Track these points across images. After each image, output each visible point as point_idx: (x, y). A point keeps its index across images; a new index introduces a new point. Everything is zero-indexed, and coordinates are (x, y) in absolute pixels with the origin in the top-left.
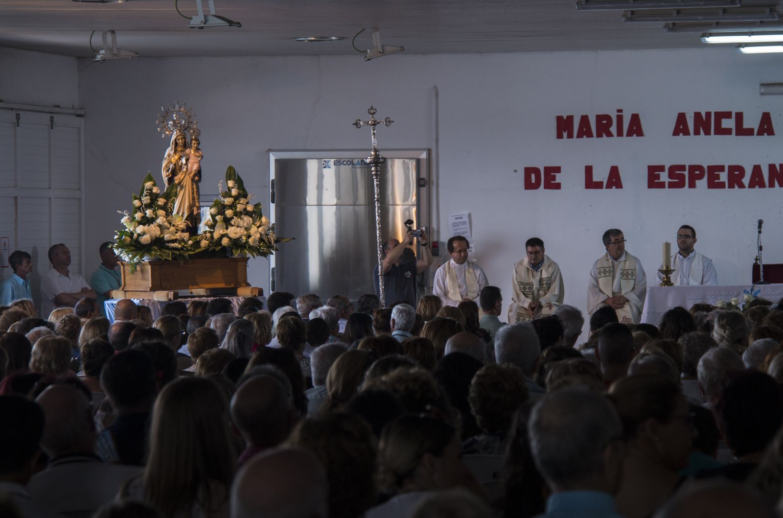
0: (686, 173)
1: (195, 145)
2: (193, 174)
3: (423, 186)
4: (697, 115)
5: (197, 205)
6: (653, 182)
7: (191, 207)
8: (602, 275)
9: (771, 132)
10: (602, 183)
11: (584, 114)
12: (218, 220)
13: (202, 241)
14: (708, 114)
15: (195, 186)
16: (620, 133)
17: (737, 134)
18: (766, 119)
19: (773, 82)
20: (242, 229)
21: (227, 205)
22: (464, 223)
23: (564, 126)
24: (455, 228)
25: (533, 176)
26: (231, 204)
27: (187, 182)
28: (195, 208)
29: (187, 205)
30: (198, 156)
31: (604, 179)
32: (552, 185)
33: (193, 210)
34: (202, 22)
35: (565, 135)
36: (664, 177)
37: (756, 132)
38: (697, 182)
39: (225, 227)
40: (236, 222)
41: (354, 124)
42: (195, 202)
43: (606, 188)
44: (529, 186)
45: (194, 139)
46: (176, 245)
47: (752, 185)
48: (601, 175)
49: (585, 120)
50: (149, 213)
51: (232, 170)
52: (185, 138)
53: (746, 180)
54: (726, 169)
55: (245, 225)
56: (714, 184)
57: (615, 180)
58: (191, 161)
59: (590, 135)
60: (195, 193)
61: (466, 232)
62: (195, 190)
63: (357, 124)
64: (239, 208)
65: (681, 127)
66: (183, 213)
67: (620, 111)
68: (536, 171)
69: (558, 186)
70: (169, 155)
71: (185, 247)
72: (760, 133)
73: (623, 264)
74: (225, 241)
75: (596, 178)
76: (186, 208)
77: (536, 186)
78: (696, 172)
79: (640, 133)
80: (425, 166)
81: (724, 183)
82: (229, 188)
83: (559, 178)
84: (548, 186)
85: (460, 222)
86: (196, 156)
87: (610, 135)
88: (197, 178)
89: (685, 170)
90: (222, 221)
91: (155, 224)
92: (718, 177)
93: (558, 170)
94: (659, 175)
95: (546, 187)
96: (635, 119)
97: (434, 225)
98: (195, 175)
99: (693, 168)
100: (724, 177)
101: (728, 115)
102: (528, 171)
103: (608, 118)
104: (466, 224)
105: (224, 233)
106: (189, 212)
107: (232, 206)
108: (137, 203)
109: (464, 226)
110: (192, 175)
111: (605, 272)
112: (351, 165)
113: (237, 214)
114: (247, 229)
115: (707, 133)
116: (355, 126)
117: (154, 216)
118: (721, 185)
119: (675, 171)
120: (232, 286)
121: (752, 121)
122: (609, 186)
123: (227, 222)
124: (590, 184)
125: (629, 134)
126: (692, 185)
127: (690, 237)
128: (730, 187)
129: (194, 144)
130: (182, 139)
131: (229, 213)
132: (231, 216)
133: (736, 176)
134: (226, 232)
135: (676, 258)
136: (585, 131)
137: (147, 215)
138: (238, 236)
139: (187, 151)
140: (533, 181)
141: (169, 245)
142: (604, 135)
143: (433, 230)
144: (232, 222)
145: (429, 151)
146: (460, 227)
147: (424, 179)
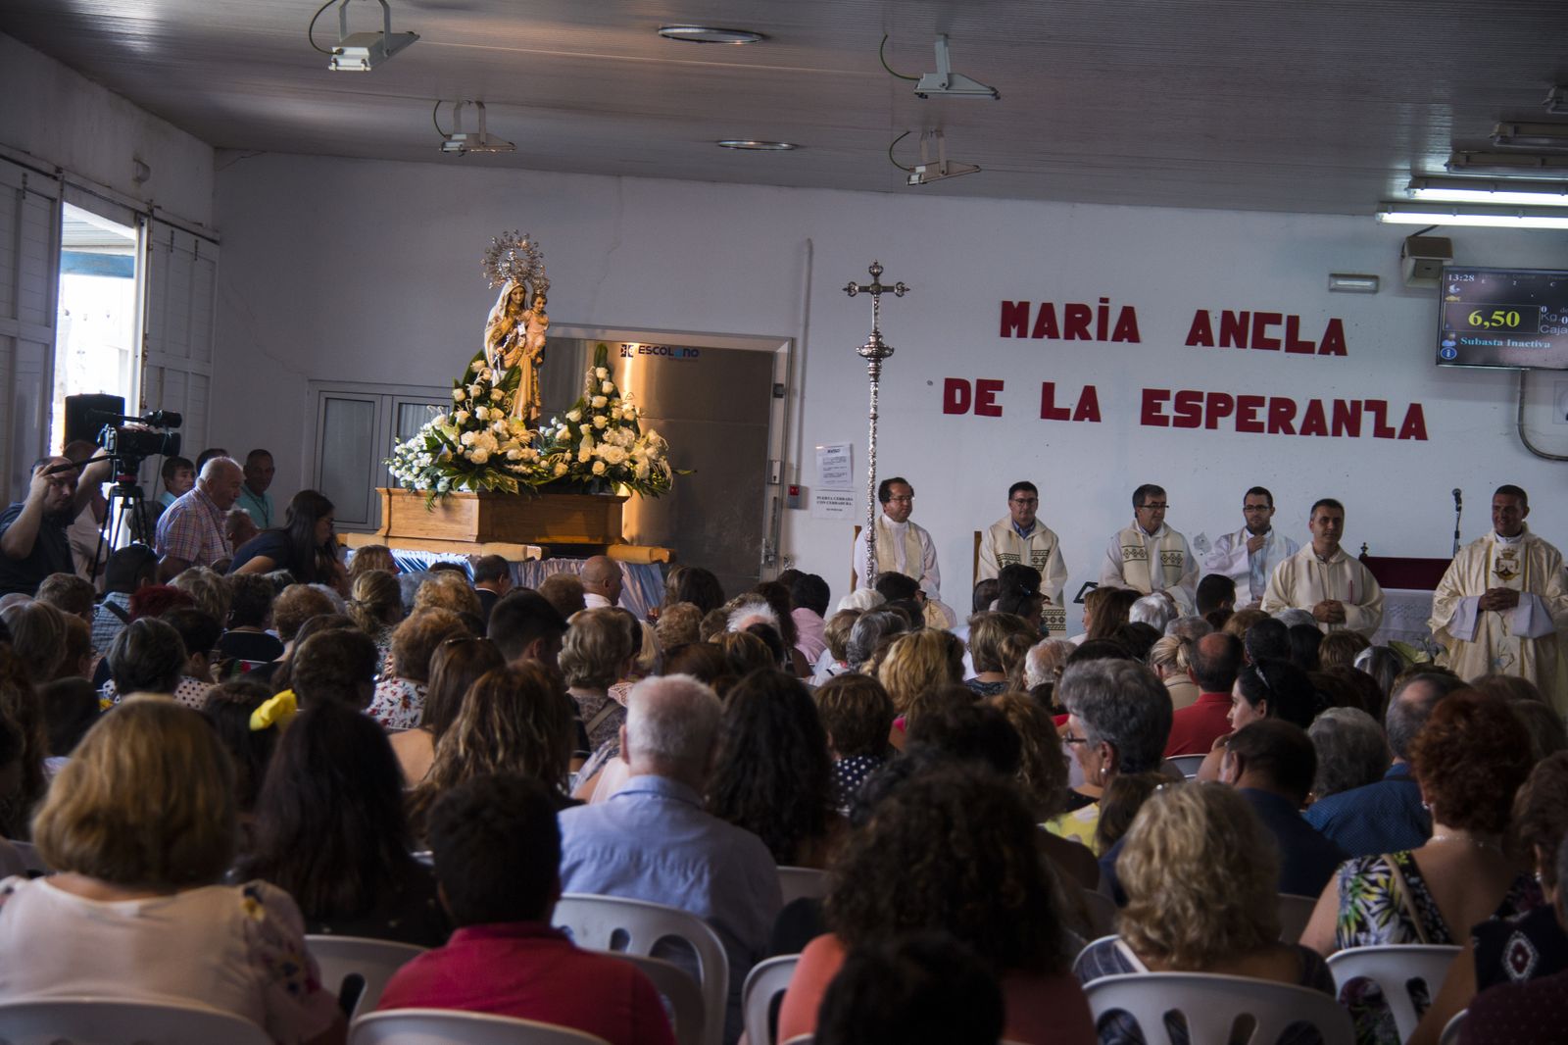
0: (1203, 405)
1: (541, 305)
2: (535, 352)
3: (781, 396)
4: (1227, 316)
5: (538, 403)
6: (1151, 415)
7: (528, 406)
8: (1131, 557)
9: (1341, 350)
10: (1068, 410)
11: (1047, 301)
12: (582, 431)
13: (558, 465)
14: (1245, 315)
16: (1102, 335)
17: (1288, 349)
18: (1335, 329)
19: (1351, 273)
20: (623, 448)
21: (596, 409)
22: (842, 459)
23: (1013, 317)
24: (827, 466)
25: (958, 393)
26: (602, 406)
28: (534, 410)
29: (523, 401)
30: (543, 324)
31: (1071, 405)
32: (988, 408)
33: (531, 412)
34: (944, 85)
35: (1014, 331)
36: (1168, 408)
37: (1317, 348)
38: (1220, 420)
39: (595, 444)
40: (612, 437)
41: (845, 290)
42: (534, 398)
43: (1075, 419)
44: (950, 407)
45: (540, 295)
46: (521, 468)
47: (1306, 430)
48: (1067, 398)
49: (1047, 310)
50: (481, 412)
51: (603, 351)
52: (525, 293)
53: (1297, 423)
54: (1267, 403)
55: (626, 442)
56: (1246, 424)
57: (1088, 407)
58: (532, 330)
59: (1054, 335)
61: (843, 474)
62: (536, 379)
63: (849, 290)
64: (616, 411)
65: (1199, 332)
67: (1104, 300)
68: (964, 385)
69: (997, 412)
70: (497, 319)
71: (538, 473)
72: (1324, 350)
73: (1162, 543)
74: (599, 468)
75: (1058, 404)
76: (521, 407)
77: (962, 409)
78: (1219, 405)
79: (1134, 337)
80: (785, 365)
81: (1262, 424)
82: (599, 380)
83: (999, 399)
84: (982, 410)
85: (837, 458)
86: (540, 323)
87: (1085, 336)
88: (540, 360)
89: (1201, 401)
90: (589, 434)
91: (490, 431)
92: (1253, 414)
93: (998, 385)
94: (1160, 404)
95: (978, 412)
96: (1128, 314)
97: (793, 459)
98: (537, 355)
99: (1214, 398)
100: (1262, 415)
101: (1275, 319)
102: (951, 385)
103: (1084, 310)
104: (845, 461)
105: (594, 454)
107: (604, 410)
108: (458, 394)
109: (842, 464)
110: (533, 354)
111: (1135, 553)
112: (667, 355)
113: (613, 423)
114: (628, 449)
115: (1241, 344)
116: (846, 293)
117: (488, 419)
118: (1258, 428)
119: (1185, 400)
120: (599, 542)
121: (1312, 331)
122: (1079, 417)
123: (597, 435)
124: (1050, 411)
125: (1117, 338)
126: (1212, 424)
127: (1266, 508)
128: (1270, 432)
129: (539, 303)
130: (521, 293)
131: (600, 421)
132: (603, 427)
133: (1281, 415)
134: (596, 452)
135: (1241, 537)
136: (1046, 327)
137: (478, 416)
138: (619, 460)
139: (527, 313)
140: (958, 400)
141: (512, 467)
142: (1077, 336)
143: (791, 468)
144: (605, 437)
145: (793, 342)
146: (835, 465)
147: (782, 385)
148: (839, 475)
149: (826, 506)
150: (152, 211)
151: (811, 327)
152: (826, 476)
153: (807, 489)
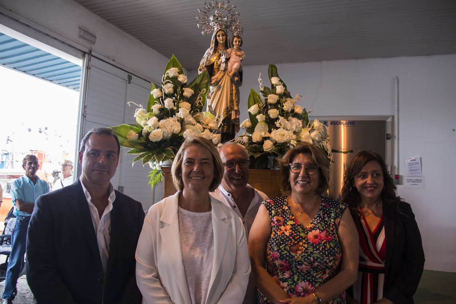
1: (238, 43)
2: (232, 72)
3: (389, 139)
5: (236, 108)
7: (228, 110)
12: (259, 120)
15: (234, 88)
20: (290, 132)
21: (271, 104)
22: (417, 163)
24: (411, 167)
26: (275, 102)
27: (226, 82)
28: (233, 113)
29: (224, 106)
30: (239, 56)
33: (231, 115)
39: (268, 129)
40: (283, 124)
42: (233, 105)
45: (236, 37)
50: (168, 103)
52: (227, 35)
55: (294, 127)
58: (232, 60)
60: (234, 95)
61: (418, 170)
62: (234, 92)
64: (287, 106)
66: (219, 117)
74: (268, 146)
76: (223, 111)
80: (390, 126)
82: (272, 85)
85: (415, 163)
86: (237, 55)
88: (236, 79)
90: (264, 121)
91: (175, 118)
97: (396, 164)
98: (234, 75)
104: (418, 164)
105: (266, 136)
106: (226, 116)
107: (277, 105)
108: (156, 92)
109: (417, 165)
110: (231, 74)
112: (342, 124)
113: (284, 114)
114: (297, 133)
117: (175, 108)
123: (271, 124)
129: (236, 42)
130: (223, 36)
131: (273, 113)
132: (276, 117)
134: (268, 135)
137: (166, 107)
138: (285, 139)
139: (229, 50)
143: (395, 168)
144: (277, 124)
145: (393, 117)
146: (414, 166)
147: (390, 134)
148: (416, 170)
149: (411, 183)
150: (91, 52)
151: (400, 111)
152: (410, 171)
153: (402, 176)
